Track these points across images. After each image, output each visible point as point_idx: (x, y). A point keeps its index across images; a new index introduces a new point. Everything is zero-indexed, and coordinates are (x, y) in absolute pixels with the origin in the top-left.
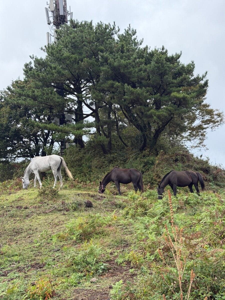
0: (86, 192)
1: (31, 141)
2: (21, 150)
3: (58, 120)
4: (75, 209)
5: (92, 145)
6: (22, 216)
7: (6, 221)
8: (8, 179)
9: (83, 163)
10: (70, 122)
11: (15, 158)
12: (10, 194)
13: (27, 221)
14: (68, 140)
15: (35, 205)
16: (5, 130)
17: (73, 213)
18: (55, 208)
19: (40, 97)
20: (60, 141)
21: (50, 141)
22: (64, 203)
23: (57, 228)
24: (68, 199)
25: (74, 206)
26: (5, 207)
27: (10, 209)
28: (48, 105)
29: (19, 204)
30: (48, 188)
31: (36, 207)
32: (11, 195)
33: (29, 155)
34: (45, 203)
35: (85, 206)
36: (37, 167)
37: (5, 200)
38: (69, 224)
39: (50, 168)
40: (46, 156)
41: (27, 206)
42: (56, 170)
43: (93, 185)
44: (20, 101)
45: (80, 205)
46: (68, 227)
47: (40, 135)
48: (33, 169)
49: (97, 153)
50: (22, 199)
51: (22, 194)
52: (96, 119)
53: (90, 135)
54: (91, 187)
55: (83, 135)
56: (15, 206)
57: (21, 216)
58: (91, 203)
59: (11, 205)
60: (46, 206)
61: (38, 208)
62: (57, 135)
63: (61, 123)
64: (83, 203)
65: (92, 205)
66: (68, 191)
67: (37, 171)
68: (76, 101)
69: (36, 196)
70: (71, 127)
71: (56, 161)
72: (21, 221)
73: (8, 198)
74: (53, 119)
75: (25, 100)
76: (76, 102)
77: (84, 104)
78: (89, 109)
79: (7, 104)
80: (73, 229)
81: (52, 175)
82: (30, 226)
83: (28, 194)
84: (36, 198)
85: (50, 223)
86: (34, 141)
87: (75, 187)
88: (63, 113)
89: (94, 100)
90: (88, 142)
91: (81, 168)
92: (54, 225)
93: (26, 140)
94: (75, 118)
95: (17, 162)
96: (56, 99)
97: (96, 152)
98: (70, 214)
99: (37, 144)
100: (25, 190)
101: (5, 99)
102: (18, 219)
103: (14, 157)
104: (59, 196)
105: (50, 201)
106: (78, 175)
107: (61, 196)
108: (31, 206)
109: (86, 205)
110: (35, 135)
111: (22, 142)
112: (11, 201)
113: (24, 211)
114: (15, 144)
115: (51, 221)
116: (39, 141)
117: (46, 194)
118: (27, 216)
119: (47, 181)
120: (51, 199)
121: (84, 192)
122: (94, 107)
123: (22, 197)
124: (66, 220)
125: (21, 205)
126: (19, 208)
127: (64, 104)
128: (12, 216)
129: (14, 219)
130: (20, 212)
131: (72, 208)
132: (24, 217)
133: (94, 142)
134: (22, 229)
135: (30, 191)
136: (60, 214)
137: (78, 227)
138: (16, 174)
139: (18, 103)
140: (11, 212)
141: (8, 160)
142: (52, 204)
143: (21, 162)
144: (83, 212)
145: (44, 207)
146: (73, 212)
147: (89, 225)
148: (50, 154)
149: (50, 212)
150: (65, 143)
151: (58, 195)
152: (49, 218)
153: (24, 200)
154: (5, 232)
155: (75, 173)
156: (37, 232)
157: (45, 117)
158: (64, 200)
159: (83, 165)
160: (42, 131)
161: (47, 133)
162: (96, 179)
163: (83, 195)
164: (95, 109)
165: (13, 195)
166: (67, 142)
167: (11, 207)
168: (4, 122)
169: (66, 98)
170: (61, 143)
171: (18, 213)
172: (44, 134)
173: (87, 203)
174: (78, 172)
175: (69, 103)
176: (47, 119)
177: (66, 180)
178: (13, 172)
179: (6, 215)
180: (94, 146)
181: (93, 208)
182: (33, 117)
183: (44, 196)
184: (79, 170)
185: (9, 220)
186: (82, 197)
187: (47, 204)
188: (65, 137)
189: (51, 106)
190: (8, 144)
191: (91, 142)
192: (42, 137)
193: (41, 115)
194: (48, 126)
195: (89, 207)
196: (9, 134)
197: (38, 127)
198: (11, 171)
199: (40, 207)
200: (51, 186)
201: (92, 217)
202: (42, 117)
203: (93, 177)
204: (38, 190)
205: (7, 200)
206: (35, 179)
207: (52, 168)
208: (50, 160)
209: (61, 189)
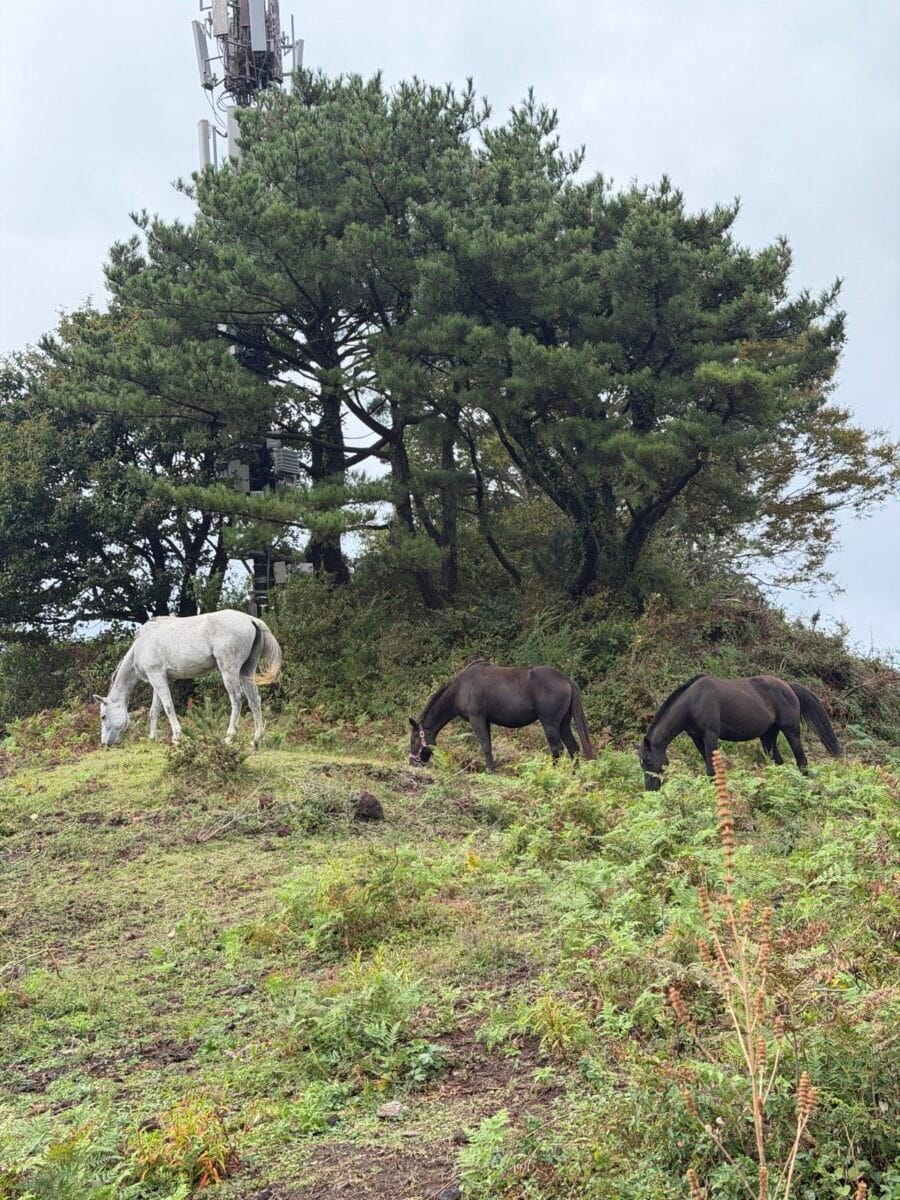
0: (358, 761)
1: (136, 554)
2: (95, 591)
3: (244, 471)
4: (314, 827)
5: (380, 573)
6: (104, 853)
7: (40, 875)
9: (346, 645)
10: (291, 480)
11: (72, 621)
12: (54, 764)
13: (123, 874)
14: (286, 550)
15: (154, 810)
16: (32, 511)
17: (307, 842)
18: (235, 823)
19: (173, 377)
20: (250, 557)
21: (213, 554)
22: (270, 801)
23: (243, 900)
24: (285, 786)
25: (309, 814)
26: (34, 817)
27: (55, 826)
28: (204, 411)
29: (90, 806)
30: (205, 741)
31: (156, 819)
32: (58, 768)
33: (127, 609)
34: (195, 801)
35: (352, 815)
36: (163, 658)
37: (33, 790)
38: (289, 886)
39: (212, 663)
40: (194, 613)
41: (121, 813)
42: (238, 670)
43: (382, 731)
44: (91, 396)
45: (334, 810)
46: (286, 901)
47: (172, 529)
48: (145, 667)
49: (399, 605)
50: (104, 787)
51: (102, 764)
52: (394, 470)
53: (374, 532)
54: (374, 740)
55: (344, 530)
56: (74, 814)
57: (97, 854)
58: (377, 803)
59: (57, 811)
60: (196, 814)
61: (166, 822)
62: (240, 531)
63: (255, 486)
64: (346, 804)
65: (380, 809)
66: (285, 755)
67: (163, 673)
68: (314, 395)
69: (157, 773)
70: (296, 501)
71: (235, 634)
72: (99, 873)
73: (45, 782)
74: (224, 466)
75: (112, 390)
76: (315, 399)
77: (348, 409)
78: (368, 430)
79: (42, 404)
80: (306, 905)
81: (219, 690)
82: (135, 892)
83: (126, 766)
84: (159, 783)
85: (215, 880)
86: (146, 555)
87: (309, 738)
88: (265, 443)
89: (388, 393)
90: (362, 558)
91: (333, 664)
92: (231, 891)
94: (310, 465)
95: (79, 637)
96: (237, 385)
97: (396, 600)
98: (292, 848)
99: (158, 566)
100: (114, 751)
101: (33, 389)
102: (86, 864)
103: (69, 617)
104: (250, 776)
105: (213, 796)
106: (325, 692)
107: (258, 773)
108: (136, 815)
109: (355, 810)
110: (150, 529)
111: (98, 560)
112: (58, 795)
113: (111, 835)
114: (72, 566)
115: (215, 875)
116: (170, 554)
117: (199, 766)
118: (124, 854)
119: (200, 716)
120: (218, 788)
121: (350, 760)
122: (387, 420)
123: (102, 777)
124: (279, 871)
125: (98, 809)
126: (91, 822)
127: (266, 407)
128: (61, 854)
129: (71, 864)
130: (96, 836)
131: (301, 822)
132: (110, 857)
133: (385, 559)
134: (101, 905)
135: (134, 753)
136: (252, 848)
137: (327, 899)
138: (77, 687)
139: (82, 403)
140: (61, 838)
141: (46, 629)
142: (220, 808)
143: (97, 640)
144: (344, 838)
145: (190, 817)
146: (306, 837)
147: (371, 890)
148: (211, 606)
149: (214, 837)
150: (272, 562)
151: (246, 771)
152: (211, 860)
153: (111, 789)
154: (36, 916)
155: (313, 685)
156: (162, 916)
157: (193, 460)
158: (268, 792)
159: (345, 651)
160: (181, 513)
161: (201, 521)
162: (394, 707)
163: (346, 772)
164: (390, 428)
165: (68, 769)
166: (280, 560)
167: (58, 819)
168: (29, 481)
169: (277, 383)
170: (255, 562)
171: (88, 842)
172: (189, 525)
173: (362, 805)
174: (325, 678)
175: (287, 405)
176: (200, 465)
177: (277, 710)
178: (63, 676)
179: (40, 848)
180: (389, 575)
181: (386, 825)
182: (143, 458)
183: (188, 775)
184: (326, 672)
185: (51, 870)
186: (339, 779)
187: (200, 807)
188: (271, 540)
189: (216, 415)
190: (45, 565)
191: (377, 558)
192: (178, 538)
193: (174, 451)
194: (205, 493)
195: (367, 821)
196: (46, 529)
197: (162, 497)
198: (58, 673)
199: (174, 819)
200: (217, 734)
201: (381, 858)
202: (179, 458)
203: (380, 701)
204: (164, 751)
205: (42, 788)
206: (153, 708)
207: (218, 661)
208: (213, 630)
209: (256, 745)
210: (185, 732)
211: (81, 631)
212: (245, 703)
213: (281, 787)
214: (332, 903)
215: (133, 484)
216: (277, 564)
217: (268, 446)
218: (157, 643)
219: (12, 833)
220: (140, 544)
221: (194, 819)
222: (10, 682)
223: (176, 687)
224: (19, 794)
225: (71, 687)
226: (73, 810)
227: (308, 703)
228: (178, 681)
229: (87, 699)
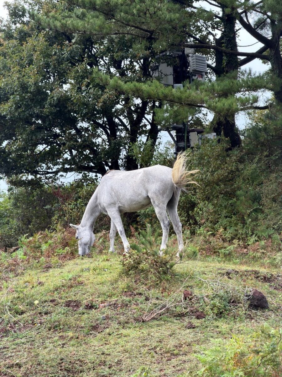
0: (249, 269)
1: (98, 128)
2: (71, 153)
3: (169, 70)
4: (221, 313)
5: (262, 139)
6: (82, 327)
7: (41, 341)
8: (43, 229)
9: (239, 188)
10: (202, 77)
11: (56, 173)
12: (48, 268)
13: (95, 342)
14: (198, 122)
15: (114, 299)
16: (32, 100)
17: (216, 323)
18: (168, 309)
19: (123, 7)
20: (174, 128)
21: (149, 127)
22: (191, 295)
23: (174, 361)
24: (200, 284)
25: (218, 304)
26: (36, 302)
27: (50, 309)
28: (144, 30)
29: (72, 295)
30: (147, 253)
31: (115, 305)
32: (51, 270)
33: (92, 164)
34: (140, 294)
35: (247, 306)
36: (116, 199)
37: (35, 285)
38: (206, 352)
39: (148, 202)
40: (136, 168)
41: (92, 301)
42: (165, 206)
43: (264, 248)
44: (69, 22)
45: (234, 302)
46: (205, 363)
47: (122, 111)
48: (105, 205)
49: (275, 161)
50: (81, 283)
51: (78, 268)
52: (273, 67)
53: (257, 111)
54: (259, 254)
55: (237, 110)
56: (62, 301)
57: (78, 328)
58: (263, 297)
59: (51, 298)
60: (141, 303)
61: (122, 307)
62: (167, 111)
63: (177, 80)
64: (243, 298)
65: (266, 302)
66: (199, 263)
67: (117, 208)
68: (217, 17)
69: (115, 275)
70: (206, 91)
71: (162, 181)
72: (79, 340)
73: (43, 280)
74: (156, 68)
75: (82, 17)
76: (218, 19)
77: (241, 26)
78: (255, 40)
79: (39, 27)
80: (218, 366)
81: (153, 219)
82: (103, 354)
83: (94, 270)
84: (116, 281)
85: (155, 348)
86: (104, 128)
87: (215, 252)
88: (184, 51)
89: (269, 14)
90: (248, 130)
91: (230, 202)
92: (166, 355)
93: (85, 125)
94: (214, 65)
95: (60, 183)
96: (165, 12)
97: (273, 158)
98: (206, 327)
99: (112, 136)
100: (86, 260)
101: (32, 16)
102: (70, 334)
103: (54, 170)
104: (176, 278)
105: (152, 291)
106: (225, 221)
107: (182, 275)
108: (102, 302)
109: (249, 302)
110: (107, 111)
111: (73, 132)
112: (51, 288)
113: (86, 316)
114: (56, 136)
115: (155, 344)
116: (120, 127)
117: (142, 271)
118: (95, 328)
119: (144, 237)
120: (156, 286)
121: (244, 268)
122: (268, 33)
123: (80, 276)
124: (198, 342)
125: (78, 298)
126: (73, 307)
127: (184, 26)
128: (55, 327)
129: (61, 334)
130: (76, 316)
131: (212, 309)
132: (86, 330)
133: (265, 129)
134: (81, 361)
135: (99, 261)
136: (179, 326)
137: (232, 362)
138: (60, 217)
139: (64, 26)
140: (54, 317)
141: (40, 178)
142: (157, 298)
143: (72, 185)
144: (241, 321)
145: (137, 305)
146: (216, 320)
147: (263, 357)
148: (146, 163)
149: (154, 318)
150: (189, 132)
151: (174, 275)
152: (152, 334)
153: (85, 285)
154: (39, 367)
155: (217, 216)
156: (121, 370)
157: (135, 64)
158: (189, 288)
159: (238, 193)
160: (127, 100)
161: (141, 105)
162: (272, 231)
163: (241, 276)
164: (270, 38)
165: (57, 271)
166: (193, 131)
167: (51, 304)
168: (30, 80)
169: (193, 9)
170: (177, 133)
171: (71, 320)
172: (133, 108)
173: (253, 298)
174: (225, 211)
175: (199, 24)
176: (140, 67)
177: (193, 233)
178: (51, 209)
179: (41, 324)
180: (268, 141)
181: (270, 313)
182: (102, 63)
183: (135, 276)
184: (225, 207)
185: (48, 338)
186: (237, 281)
187: (144, 298)
188: (187, 117)
189: (152, 32)
190: (40, 136)
191: (260, 130)
192: (125, 117)
193: (123, 58)
194: (144, 87)
195: (257, 310)
196: (41, 112)
197: (116, 90)
198: (48, 207)
199: (127, 305)
200: (154, 249)
201: (269, 335)
202: (126, 63)
203: (263, 228)
204: (119, 260)
205: (41, 284)
206: (111, 231)
207: (152, 200)
208: (147, 180)
209: (181, 257)
210: (134, 247)
211: (62, 179)
212: (172, 228)
213: (198, 285)
214: (236, 364)
215: (97, 81)
216: (191, 134)
217: (186, 53)
218: (112, 189)
219: (22, 313)
220: (100, 122)
221: (140, 306)
222: (17, 213)
223: (124, 217)
224: (26, 287)
225: (56, 217)
226: (61, 298)
227: (213, 228)
228: (125, 214)
229: (66, 225)
